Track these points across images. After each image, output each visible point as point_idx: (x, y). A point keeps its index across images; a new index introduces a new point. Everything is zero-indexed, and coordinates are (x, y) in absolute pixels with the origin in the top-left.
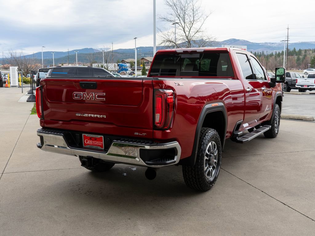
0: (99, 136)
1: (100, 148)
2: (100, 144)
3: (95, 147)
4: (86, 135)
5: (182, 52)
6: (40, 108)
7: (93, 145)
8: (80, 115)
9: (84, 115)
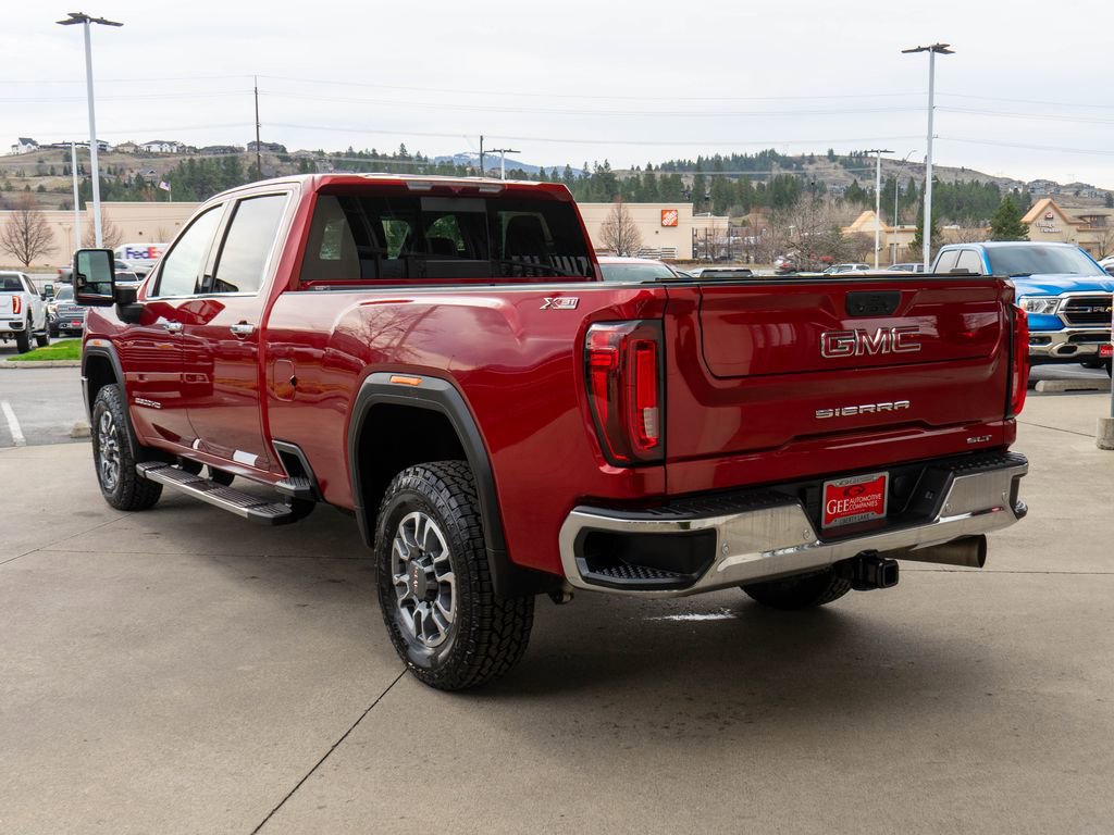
0: (876, 476)
1: (873, 516)
2: (871, 504)
3: (857, 518)
4: (836, 483)
5: (428, 188)
6: (650, 415)
7: (850, 513)
8: (831, 415)
9: (844, 414)
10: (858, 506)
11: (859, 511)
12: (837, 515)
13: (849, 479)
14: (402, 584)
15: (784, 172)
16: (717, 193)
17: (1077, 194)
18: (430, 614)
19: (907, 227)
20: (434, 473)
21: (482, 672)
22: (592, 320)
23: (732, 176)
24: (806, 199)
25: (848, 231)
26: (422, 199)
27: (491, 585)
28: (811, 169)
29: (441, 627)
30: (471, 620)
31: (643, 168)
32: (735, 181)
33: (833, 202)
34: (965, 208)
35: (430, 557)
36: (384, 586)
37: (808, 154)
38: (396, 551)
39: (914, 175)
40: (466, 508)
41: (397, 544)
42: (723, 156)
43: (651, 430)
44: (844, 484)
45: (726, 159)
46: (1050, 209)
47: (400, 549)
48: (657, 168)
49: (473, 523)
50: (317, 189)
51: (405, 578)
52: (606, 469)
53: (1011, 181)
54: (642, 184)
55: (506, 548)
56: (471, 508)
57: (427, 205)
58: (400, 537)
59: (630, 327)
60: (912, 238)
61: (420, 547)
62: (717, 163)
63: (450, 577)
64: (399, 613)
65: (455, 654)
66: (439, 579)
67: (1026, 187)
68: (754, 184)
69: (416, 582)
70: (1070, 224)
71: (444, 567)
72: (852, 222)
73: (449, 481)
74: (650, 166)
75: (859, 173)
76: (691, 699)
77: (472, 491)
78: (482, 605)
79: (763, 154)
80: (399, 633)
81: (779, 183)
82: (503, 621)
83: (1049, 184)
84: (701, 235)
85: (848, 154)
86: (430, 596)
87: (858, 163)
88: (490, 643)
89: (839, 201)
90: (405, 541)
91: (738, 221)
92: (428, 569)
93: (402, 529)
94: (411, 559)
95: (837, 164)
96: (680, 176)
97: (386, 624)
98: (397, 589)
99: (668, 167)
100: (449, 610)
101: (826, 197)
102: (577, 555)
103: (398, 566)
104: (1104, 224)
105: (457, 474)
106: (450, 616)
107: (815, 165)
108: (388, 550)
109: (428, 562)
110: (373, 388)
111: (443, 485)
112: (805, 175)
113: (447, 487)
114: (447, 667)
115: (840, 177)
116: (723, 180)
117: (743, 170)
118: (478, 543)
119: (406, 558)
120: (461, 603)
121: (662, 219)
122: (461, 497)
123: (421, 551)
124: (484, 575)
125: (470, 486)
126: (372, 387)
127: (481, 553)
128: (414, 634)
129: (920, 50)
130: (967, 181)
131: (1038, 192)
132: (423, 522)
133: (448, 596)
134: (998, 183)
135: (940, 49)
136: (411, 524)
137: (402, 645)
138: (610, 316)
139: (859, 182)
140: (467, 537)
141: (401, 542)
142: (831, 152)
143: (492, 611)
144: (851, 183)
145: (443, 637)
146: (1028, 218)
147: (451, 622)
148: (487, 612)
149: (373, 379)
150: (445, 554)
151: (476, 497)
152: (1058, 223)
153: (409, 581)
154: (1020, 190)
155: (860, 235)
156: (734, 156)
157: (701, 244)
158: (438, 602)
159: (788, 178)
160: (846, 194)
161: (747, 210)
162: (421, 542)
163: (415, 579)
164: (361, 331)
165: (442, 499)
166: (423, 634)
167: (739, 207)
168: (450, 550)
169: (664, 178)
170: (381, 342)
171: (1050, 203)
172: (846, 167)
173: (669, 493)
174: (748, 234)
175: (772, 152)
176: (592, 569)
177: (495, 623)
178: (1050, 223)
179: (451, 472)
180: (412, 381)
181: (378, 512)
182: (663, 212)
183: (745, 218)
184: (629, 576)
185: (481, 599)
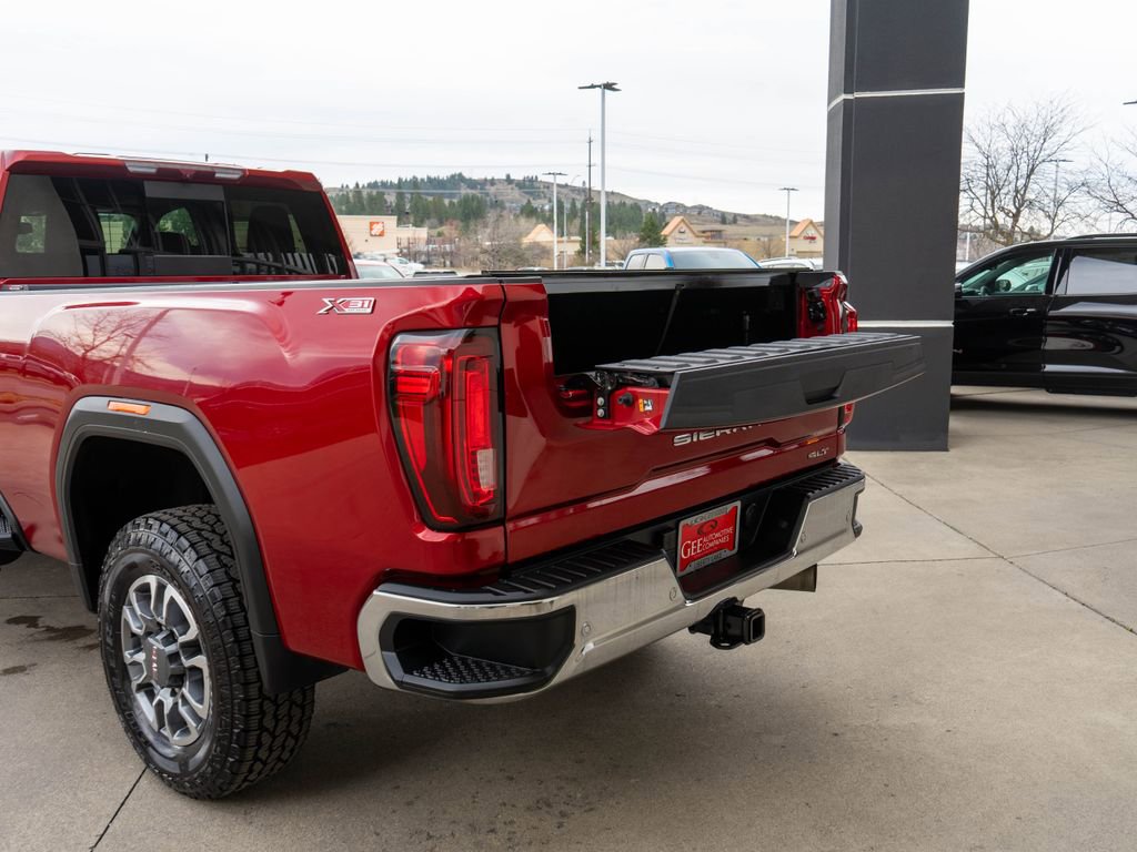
0: (729, 507)
1: (725, 554)
2: (723, 540)
3: (711, 559)
4: (692, 521)
5: (154, 171)
6: (486, 460)
7: (704, 555)
8: (689, 440)
9: (701, 438)
10: (711, 545)
11: (712, 550)
12: (692, 559)
13: (703, 515)
14: (135, 663)
15: (470, 191)
16: (415, 208)
17: (699, 213)
18: (176, 704)
19: (573, 238)
20: (173, 527)
21: (249, 778)
22: (397, 329)
23: (428, 194)
24: (491, 216)
25: (526, 241)
26: (146, 183)
27: (258, 673)
28: (492, 190)
29: (191, 723)
30: (233, 719)
31: (352, 186)
32: (430, 199)
33: (512, 217)
34: (616, 223)
35: (172, 633)
36: (113, 665)
37: (489, 178)
38: (127, 623)
39: (574, 196)
40: (220, 573)
41: (126, 611)
42: (419, 177)
43: (487, 477)
44: (700, 522)
45: (422, 180)
46: (682, 224)
47: (133, 618)
48: (363, 186)
49: (230, 593)
50: (7, 167)
51: (141, 657)
52: (426, 535)
53: (649, 203)
54: (351, 200)
55: (279, 630)
56: (226, 572)
57: (152, 190)
58: (130, 604)
59: (455, 339)
60: (577, 247)
61: (159, 619)
62: (415, 183)
63: (200, 661)
64: (135, 699)
65: (212, 761)
66: (187, 663)
67: (661, 207)
68: (447, 202)
69: (155, 665)
70: (698, 237)
71: (192, 648)
72: (528, 233)
73: (195, 538)
74: (357, 185)
75: (531, 194)
76: (511, 779)
77: (226, 549)
78: (247, 700)
79: (453, 176)
80: (136, 724)
81: (466, 201)
82: (275, 716)
83: (678, 206)
84: (404, 244)
85: (521, 178)
86: (176, 681)
87: (529, 186)
88: (259, 744)
89: (516, 216)
90: (139, 612)
91: (434, 232)
92: (172, 648)
93: (133, 596)
94: (148, 634)
95: (513, 186)
96: (383, 194)
97: (119, 713)
98: (131, 670)
99: (373, 185)
100: (201, 701)
101: (505, 213)
102: (384, 647)
103: (131, 641)
104: (720, 237)
105: (207, 527)
106: (203, 710)
107: (495, 187)
108: (116, 621)
109: (171, 638)
110: (85, 416)
111: (186, 544)
112: (487, 194)
113: (192, 545)
114: (202, 776)
115: (515, 198)
116: (420, 198)
117: (435, 189)
118: (239, 619)
119: (140, 632)
120: (219, 698)
121: (371, 229)
122: (212, 558)
123: (159, 625)
124: (249, 662)
125: (223, 542)
126: (83, 415)
127: (242, 633)
128: (156, 727)
129: (593, 87)
130: (617, 202)
131: (670, 212)
132: (161, 588)
133: (200, 683)
134: (640, 204)
135: (609, 87)
136: (145, 589)
137: (141, 743)
138: (422, 324)
139: (532, 201)
140: (224, 613)
141: (133, 611)
142: (508, 176)
143: (261, 705)
144: (525, 202)
145: (194, 735)
146: (665, 232)
147: (205, 717)
148: (254, 707)
149: (84, 404)
150: (193, 632)
151: (232, 556)
152: (689, 234)
153: (145, 661)
154: (657, 210)
155: (536, 245)
156: (429, 178)
157: (405, 251)
158: (185, 691)
159: (474, 197)
160: (522, 212)
161: (441, 223)
162: (160, 614)
163: (154, 661)
164: (76, 339)
165: (186, 562)
166: (167, 726)
167: (434, 221)
168: (200, 628)
169: (370, 195)
170: (108, 349)
171: (683, 220)
172: (520, 188)
173: (510, 561)
174: (444, 242)
175: (460, 175)
176: (408, 670)
177: (265, 720)
178: (683, 236)
179: (197, 523)
180: (137, 408)
181: (100, 572)
182: (372, 224)
183: (440, 229)
184: (463, 680)
185: (246, 692)
